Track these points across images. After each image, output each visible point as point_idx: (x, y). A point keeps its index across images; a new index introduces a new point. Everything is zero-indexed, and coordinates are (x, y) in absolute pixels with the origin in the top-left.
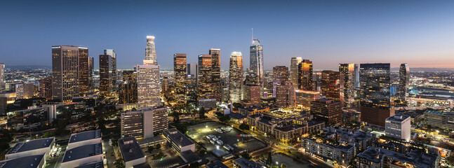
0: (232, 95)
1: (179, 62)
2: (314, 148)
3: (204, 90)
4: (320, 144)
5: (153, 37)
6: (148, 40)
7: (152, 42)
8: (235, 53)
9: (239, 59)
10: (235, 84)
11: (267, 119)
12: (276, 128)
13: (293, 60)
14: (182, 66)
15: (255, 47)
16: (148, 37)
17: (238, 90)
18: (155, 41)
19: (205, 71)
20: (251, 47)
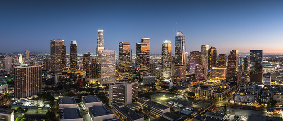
0: (164, 73)
1: (125, 48)
2: (240, 99)
3: (142, 69)
4: (243, 96)
5: (102, 31)
6: (99, 33)
7: (102, 34)
8: (166, 42)
9: (169, 46)
10: (166, 64)
11: (204, 87)
12: (214, 92)
13: (203, 47)
14: (127, 52)
15: (180, 37)
16: (99, 31)
17: (168, 69)
18: (103, 33)
19: (143, 55)
20: (177, 37)
